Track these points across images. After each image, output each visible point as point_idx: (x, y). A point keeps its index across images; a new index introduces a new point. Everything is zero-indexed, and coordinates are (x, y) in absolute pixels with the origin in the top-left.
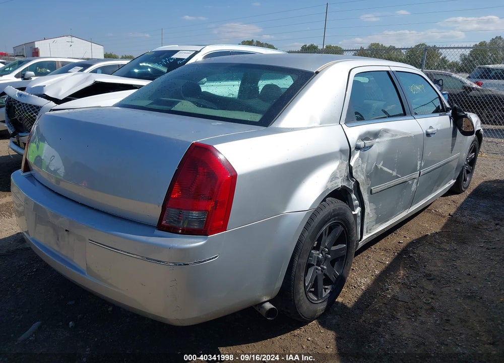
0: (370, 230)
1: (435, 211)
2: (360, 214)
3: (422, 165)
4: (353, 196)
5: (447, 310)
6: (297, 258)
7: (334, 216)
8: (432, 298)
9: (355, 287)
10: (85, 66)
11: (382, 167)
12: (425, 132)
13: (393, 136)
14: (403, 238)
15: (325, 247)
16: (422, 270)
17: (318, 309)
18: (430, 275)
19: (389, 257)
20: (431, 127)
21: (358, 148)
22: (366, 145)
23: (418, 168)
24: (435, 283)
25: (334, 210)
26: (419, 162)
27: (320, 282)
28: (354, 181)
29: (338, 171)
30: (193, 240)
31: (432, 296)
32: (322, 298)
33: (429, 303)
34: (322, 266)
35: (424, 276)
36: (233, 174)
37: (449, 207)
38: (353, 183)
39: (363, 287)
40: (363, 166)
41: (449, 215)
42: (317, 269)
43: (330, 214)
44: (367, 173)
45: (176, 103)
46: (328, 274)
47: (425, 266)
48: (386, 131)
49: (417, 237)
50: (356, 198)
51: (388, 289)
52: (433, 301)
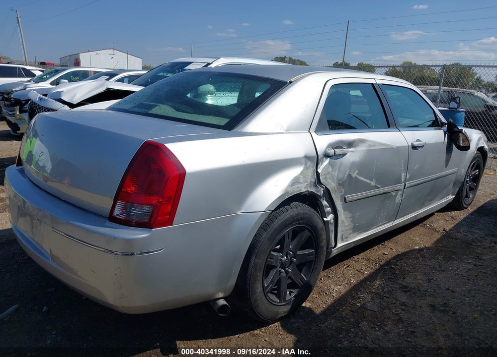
0: (347, 238)
1: (430, 225)
2: (332, 221)
3: (408, 177)
4: (325, 203)
5: (414, 322)
6: (253, 258)
7: (298, 220)
8: (403, 310)
9: (326, 293)
10: (111, 75)
11: (357, 176)
12: (410, 144)
13: (370, 146)
14: (389, 250)
15: (290, 251)
16: (400, 282)
17: (280, 311)
18: (406, 287)
19: (369, 267)
20: (418, 140)
21: (327, 156)
22: (337, 153)
23: (403, 180)
24: (410, 295)
25: (297, 214)
26: (403, 174)
27: (284, 285)
28: (323, 188)
29: (301, 177)
30: (137, 232)
31: (403, 307)
32: (285, 300)
33: (397, 314)
34: (287, 269)
35: (401, 288)
36: (181, 172)
37: (446, 223)
38: (322, 189)
39: (334, 295)
40: (333, 173)
41: (444, 230)
42: (280, 272)
43: (292, 217)
44: (339, 180)
45: (154, 106)
46: (293, 278)
47: (404, 278)
48: (362, 141)
49: (404, 251)
50: (327, 204)
51: (359, 298)
52: (403, 312)
